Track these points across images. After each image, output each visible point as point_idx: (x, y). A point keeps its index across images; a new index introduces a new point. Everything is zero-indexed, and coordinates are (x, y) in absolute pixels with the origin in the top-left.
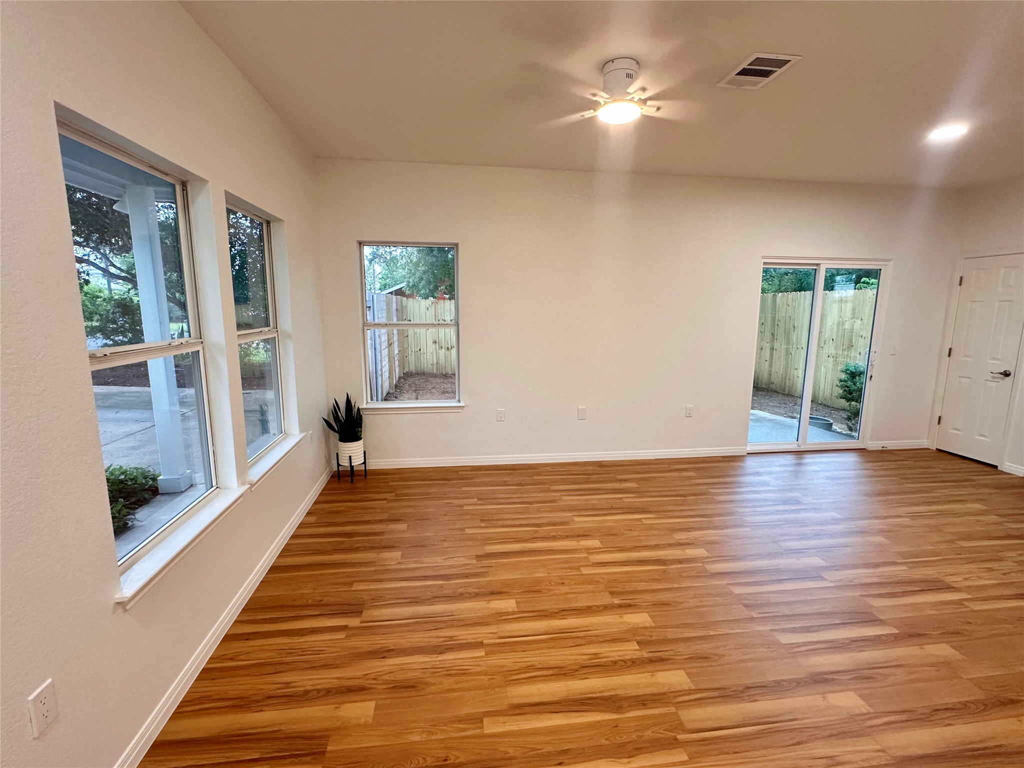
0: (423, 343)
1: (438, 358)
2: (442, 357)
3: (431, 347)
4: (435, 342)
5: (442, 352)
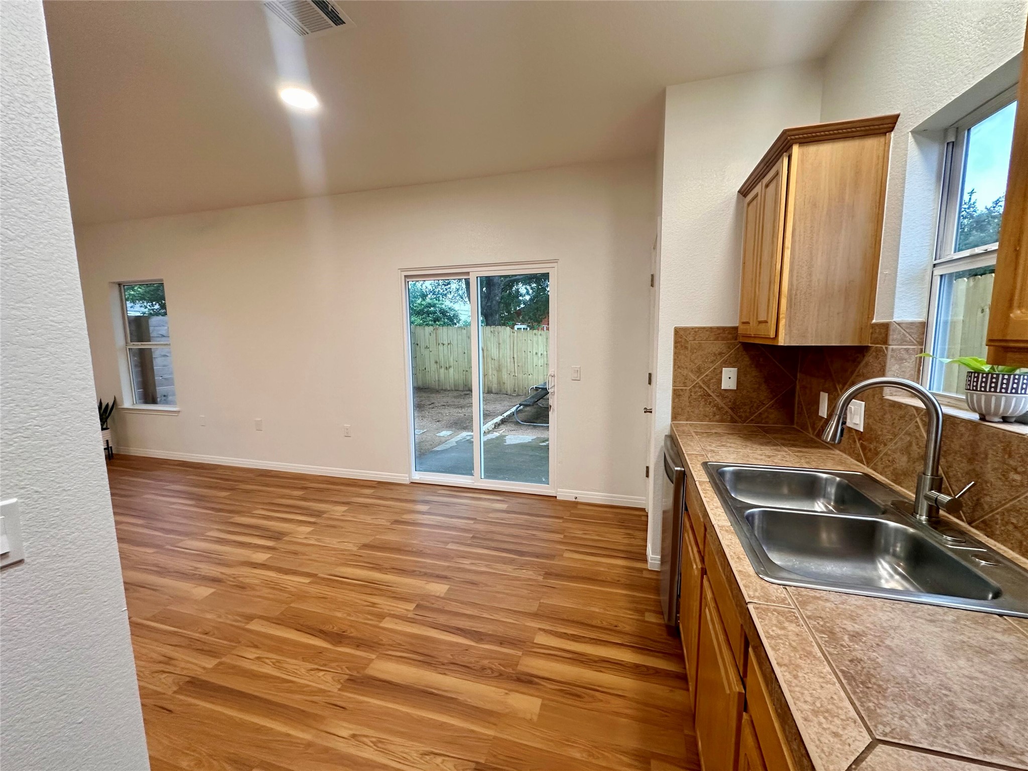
0: (427, 364)
1: (439, 375)
2: (442, 376)
3: (434, 367)
4: (436, 362)
5: (442, 371)
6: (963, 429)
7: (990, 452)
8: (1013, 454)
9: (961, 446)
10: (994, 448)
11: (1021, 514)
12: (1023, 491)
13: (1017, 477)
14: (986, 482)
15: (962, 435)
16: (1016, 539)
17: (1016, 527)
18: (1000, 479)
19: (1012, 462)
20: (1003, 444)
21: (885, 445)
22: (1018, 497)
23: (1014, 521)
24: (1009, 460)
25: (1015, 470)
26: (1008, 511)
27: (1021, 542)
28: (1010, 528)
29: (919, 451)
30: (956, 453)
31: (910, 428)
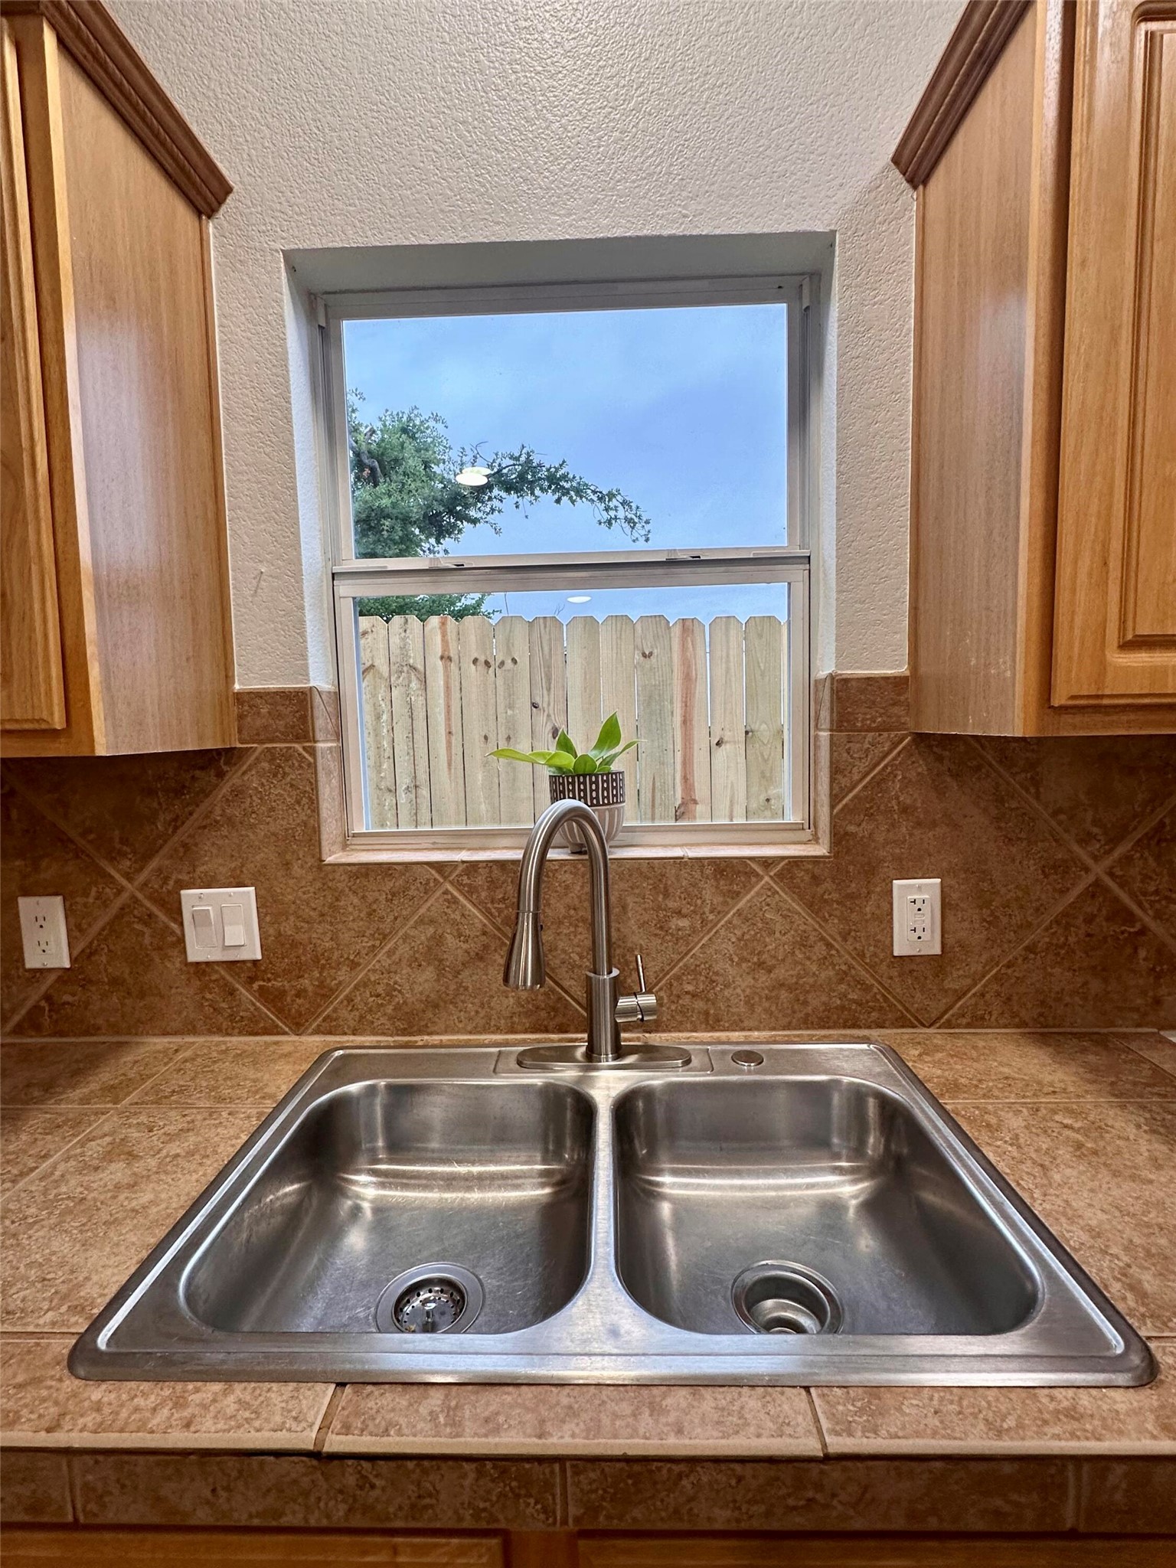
6: (568, 878)
7: (630, 900)
8: (671, 890)
9: (569, 907)
10: (637, 891)
11: (700, 974)
12: (696, 940)
13: (684, 923)
14: (631, 950)
15: (567, 887)
16: (699, 1012)
17: (694, 995)
18: (656, 935)
19: (671, 904)
20: (651, 882)
21: (354, 965)
22: (690, 950)
23: (690, 988)
24: (667, 902)
25: (679, 913)
26: (678, 978)
27: (707, 1013)
28: (686, 1000)
29: (465, 946)
30: (561, 923)
31: (429, 910)
